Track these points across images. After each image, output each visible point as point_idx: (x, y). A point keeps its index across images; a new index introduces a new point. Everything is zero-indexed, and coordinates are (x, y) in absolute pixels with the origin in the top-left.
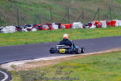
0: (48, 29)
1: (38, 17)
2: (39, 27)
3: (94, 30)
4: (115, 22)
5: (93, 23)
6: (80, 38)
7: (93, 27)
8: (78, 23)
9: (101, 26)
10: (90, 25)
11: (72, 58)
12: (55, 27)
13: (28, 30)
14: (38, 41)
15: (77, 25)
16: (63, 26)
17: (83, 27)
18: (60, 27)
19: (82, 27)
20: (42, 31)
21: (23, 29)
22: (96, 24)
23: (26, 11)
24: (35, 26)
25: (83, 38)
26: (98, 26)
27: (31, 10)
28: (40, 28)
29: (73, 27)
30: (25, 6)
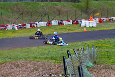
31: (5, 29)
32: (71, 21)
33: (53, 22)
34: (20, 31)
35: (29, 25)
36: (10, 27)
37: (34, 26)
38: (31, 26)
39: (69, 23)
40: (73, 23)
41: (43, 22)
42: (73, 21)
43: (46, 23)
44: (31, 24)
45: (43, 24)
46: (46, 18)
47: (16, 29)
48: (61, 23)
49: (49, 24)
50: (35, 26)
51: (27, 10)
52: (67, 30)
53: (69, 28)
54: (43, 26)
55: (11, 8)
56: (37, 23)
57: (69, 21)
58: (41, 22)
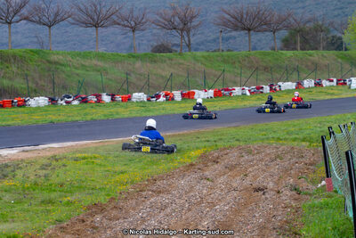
0: (96, 102)
1: (83, 84)
2: (83, 99)
3: (161, 103)
4: (194, 93)
5: (162, 94)
6: (134, 115)
7: (162, 99)
8: (141, 94)
9: (173, 99)
10: (158, 96)
11: (95, 145)
12: (106, 98)
13: (67, 102)
14: (70, 119)
15: (139, 96)
16: (119, 98)
17: (148, 100)
18: (113, 99)
19: (145, 100)
20: (85, 105)
21: (60, 102)
22: (166, 95)
23: (68, 76)
24: (76, 97)
25: (138, 115)
26: (170, 98)
27: (78, 75)
28: (84, 101)
29: (133, 100)
30: (69, 69)
31: (230, 94)
32: (335, 80)
33: (305, 82)
34: (253, 98)
35: (268, 88)
36: (237, 91)
37: (275, 89)
38: (271, 89)
39: (332, 84)
40: (337, 84)
41: (290, 83)
42: (338, 80)
43: (295, 84)
44: (271, 86)
45: (290, 85)
46: (295, 76)
47: (248, 94)
48: (318, 84)
49: (299, 85)
50: (278, 89)
51: (265, 65)
52: (328, 94)
53: (332, 92)
54: (290, 88)
55: (239, 62)
56: (280, 83)
57: (332, 81)
58: (286, 83)
